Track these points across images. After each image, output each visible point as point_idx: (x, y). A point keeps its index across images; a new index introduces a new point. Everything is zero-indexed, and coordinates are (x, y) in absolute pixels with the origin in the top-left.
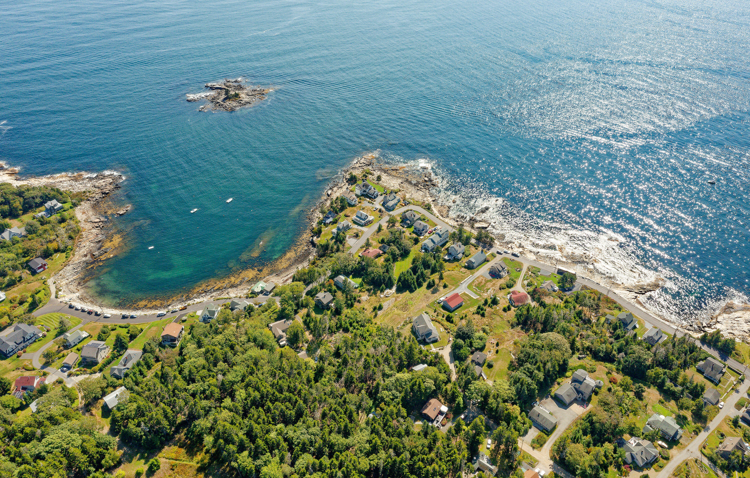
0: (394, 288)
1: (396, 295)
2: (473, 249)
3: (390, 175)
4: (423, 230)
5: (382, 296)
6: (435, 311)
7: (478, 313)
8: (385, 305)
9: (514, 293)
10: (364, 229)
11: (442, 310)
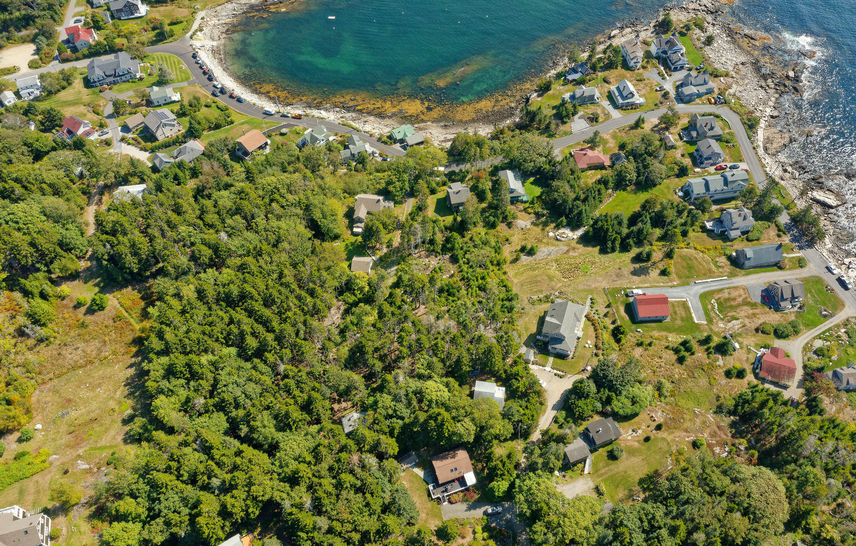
0: (580, 232)
1: (574, 244)
2: (773, 232)
3: (734, 41)
4: (709, 158)
5: (551, 234)
6: (608, 306)
7: (676, 351)
8: (543, 251)
9: (775, 351)
10: (616, 114)
11: (622, 309)
